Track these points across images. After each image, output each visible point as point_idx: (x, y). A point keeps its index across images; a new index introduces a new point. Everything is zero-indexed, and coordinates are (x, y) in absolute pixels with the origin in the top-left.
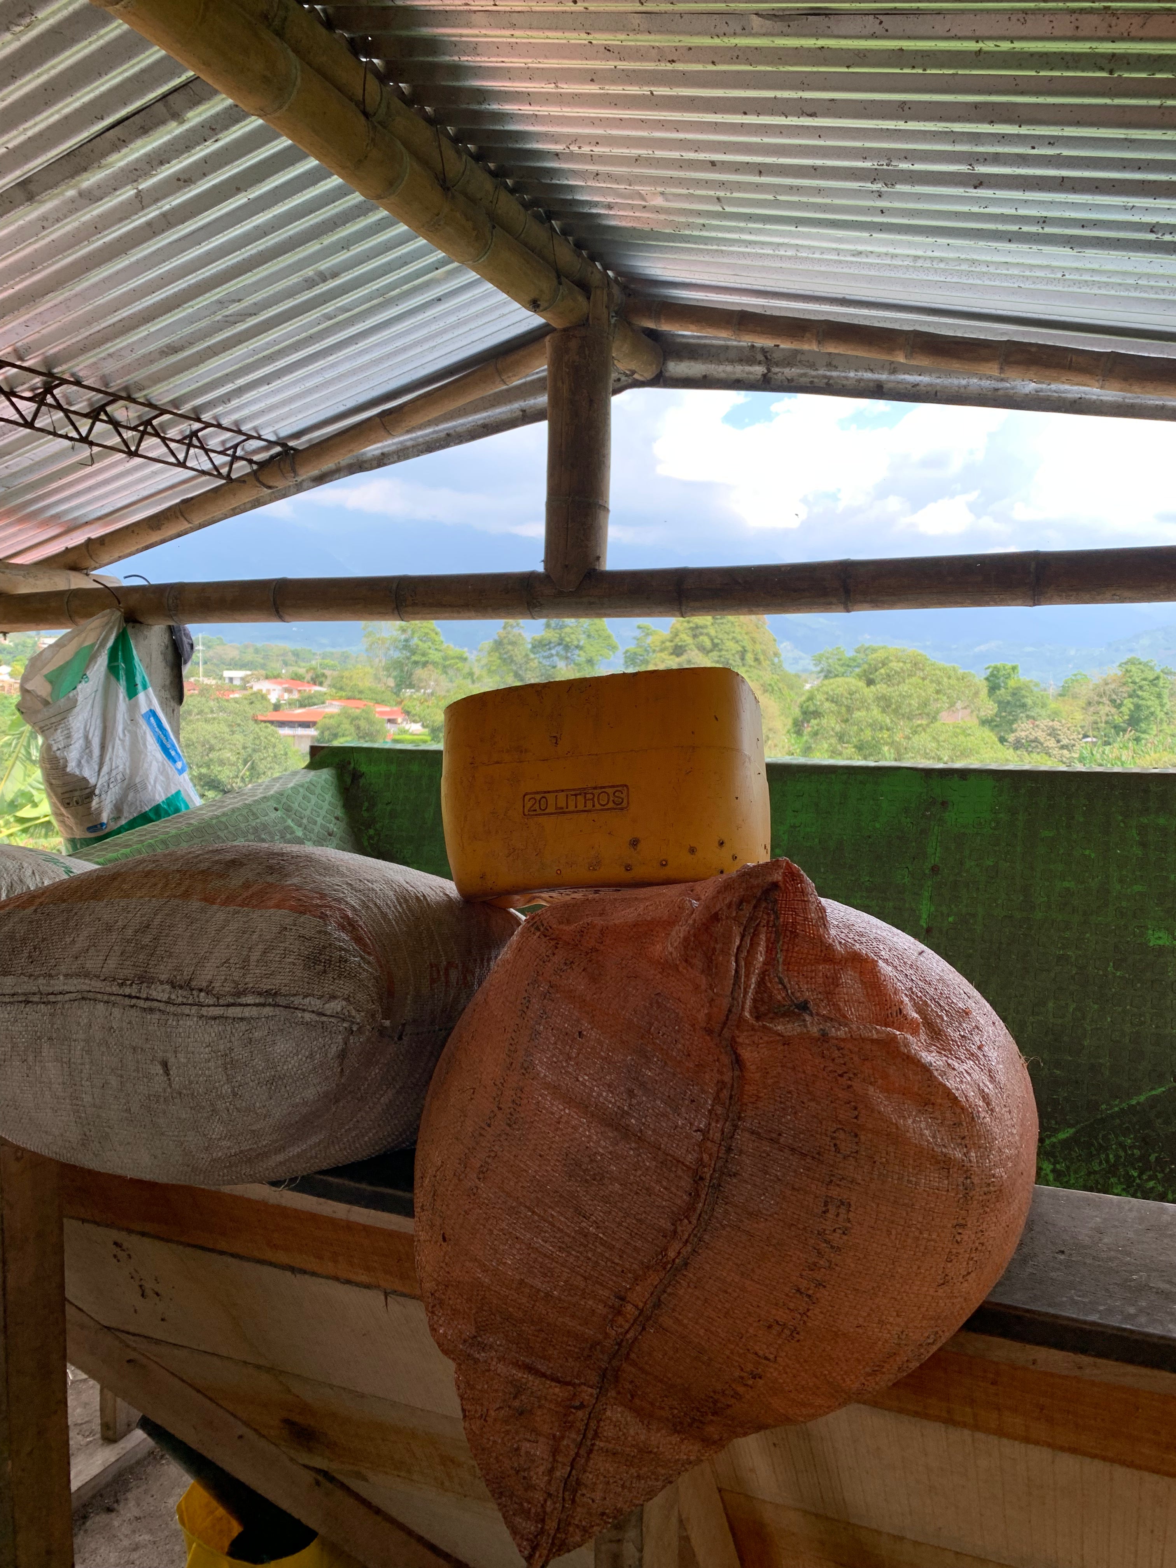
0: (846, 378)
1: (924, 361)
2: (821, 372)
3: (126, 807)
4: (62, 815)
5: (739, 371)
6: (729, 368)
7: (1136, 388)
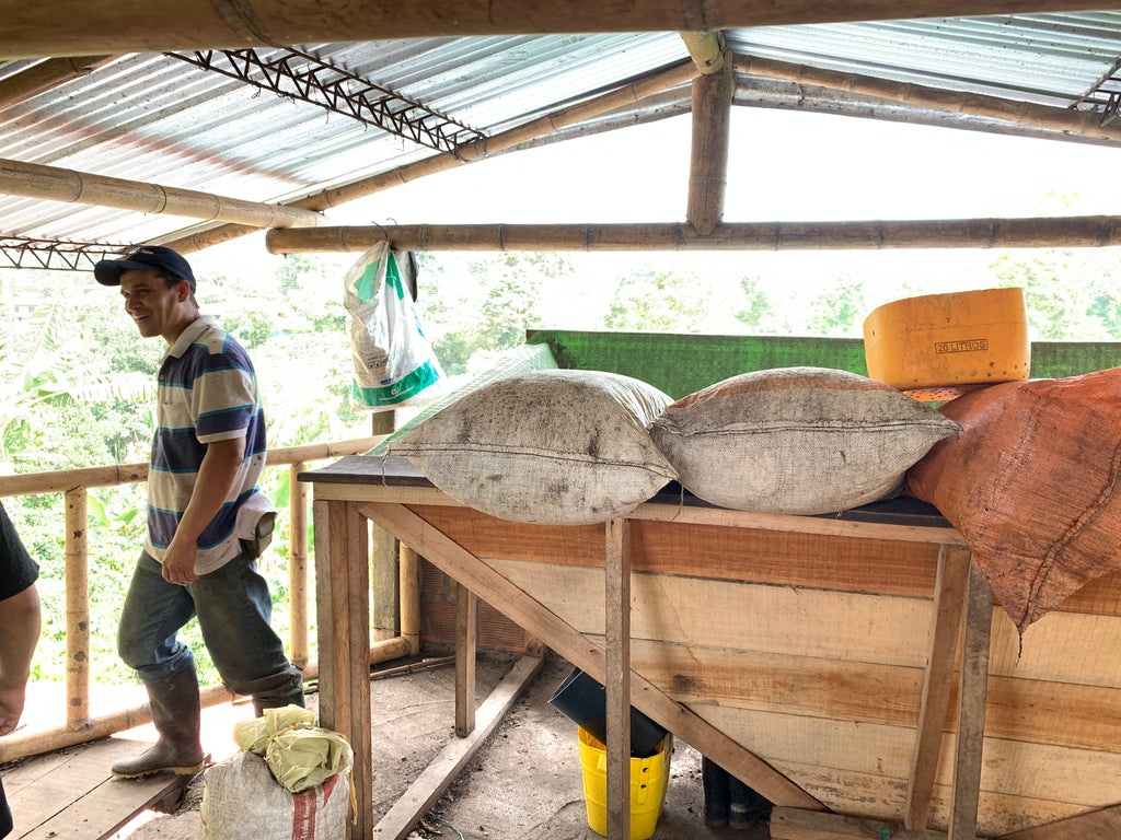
0: (852, 106)
1: (915, 101)
2: (836, 101)
3: (403, 369)
4: (365, 373)
5: (784, 97)
6: (778, 96)
7: (1039, 124)
